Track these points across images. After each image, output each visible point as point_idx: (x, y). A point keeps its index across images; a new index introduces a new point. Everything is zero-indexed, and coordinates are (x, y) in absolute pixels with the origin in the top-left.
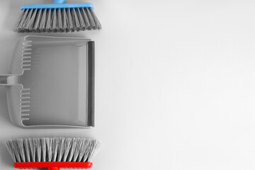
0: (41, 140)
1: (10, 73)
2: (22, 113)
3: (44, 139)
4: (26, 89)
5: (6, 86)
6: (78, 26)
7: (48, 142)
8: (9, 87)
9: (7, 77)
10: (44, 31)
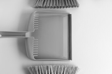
0: (47, 67)
1: (27, 31)
2: (34, 52)
3: (49, 66)
4: (36, 40)
5: (25, 38)
6: (67, 5)
7: (51, 68)
8: (27, 38)
9: (25, 33)
10: (48, 7)
